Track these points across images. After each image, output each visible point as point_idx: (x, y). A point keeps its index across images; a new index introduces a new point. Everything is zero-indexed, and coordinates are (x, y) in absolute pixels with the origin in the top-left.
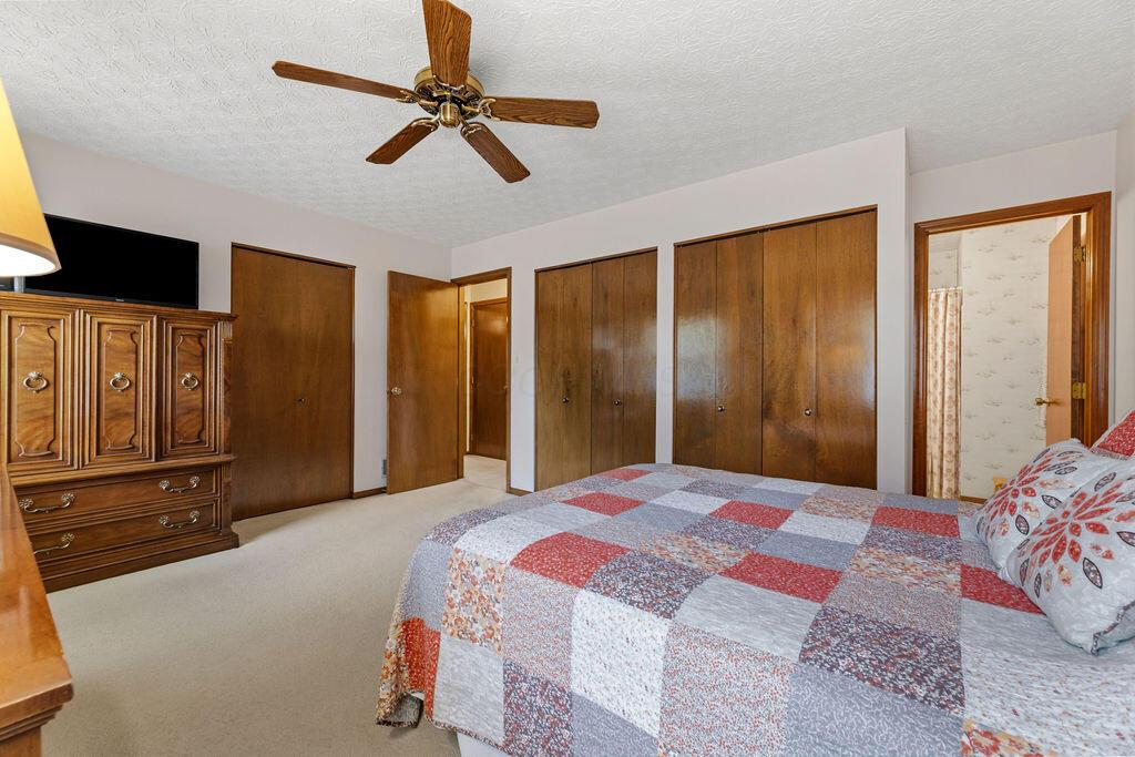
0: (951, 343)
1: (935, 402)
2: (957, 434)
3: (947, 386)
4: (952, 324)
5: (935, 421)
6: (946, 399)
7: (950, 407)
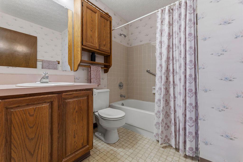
0: (190, 34)
1: (180, 79)
2: (196, 103)
3: (188, 67)
4: (190, 20)
5: (180, 93)
6: (188, 77)
7: (190, 83)
